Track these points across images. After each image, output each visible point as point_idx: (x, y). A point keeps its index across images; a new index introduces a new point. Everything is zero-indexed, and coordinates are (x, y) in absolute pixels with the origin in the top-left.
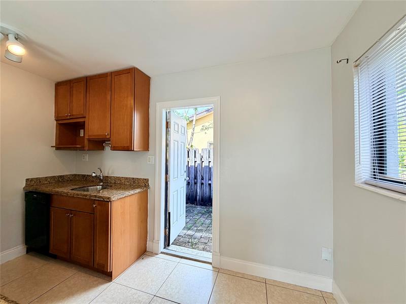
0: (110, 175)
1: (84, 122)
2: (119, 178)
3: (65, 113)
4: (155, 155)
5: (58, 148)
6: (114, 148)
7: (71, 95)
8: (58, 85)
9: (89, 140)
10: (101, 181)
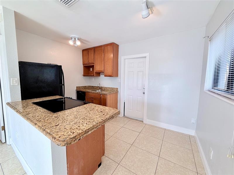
0: (103, 86)
1: (94, 65)
2: (106, 88)
3: (86, 62)
4: (121, 78)
5: (84, 76)
6: (106, 76)
7: (88, 55)
8: (83, 51)
9: (96, 73)
10: (100, 88)
